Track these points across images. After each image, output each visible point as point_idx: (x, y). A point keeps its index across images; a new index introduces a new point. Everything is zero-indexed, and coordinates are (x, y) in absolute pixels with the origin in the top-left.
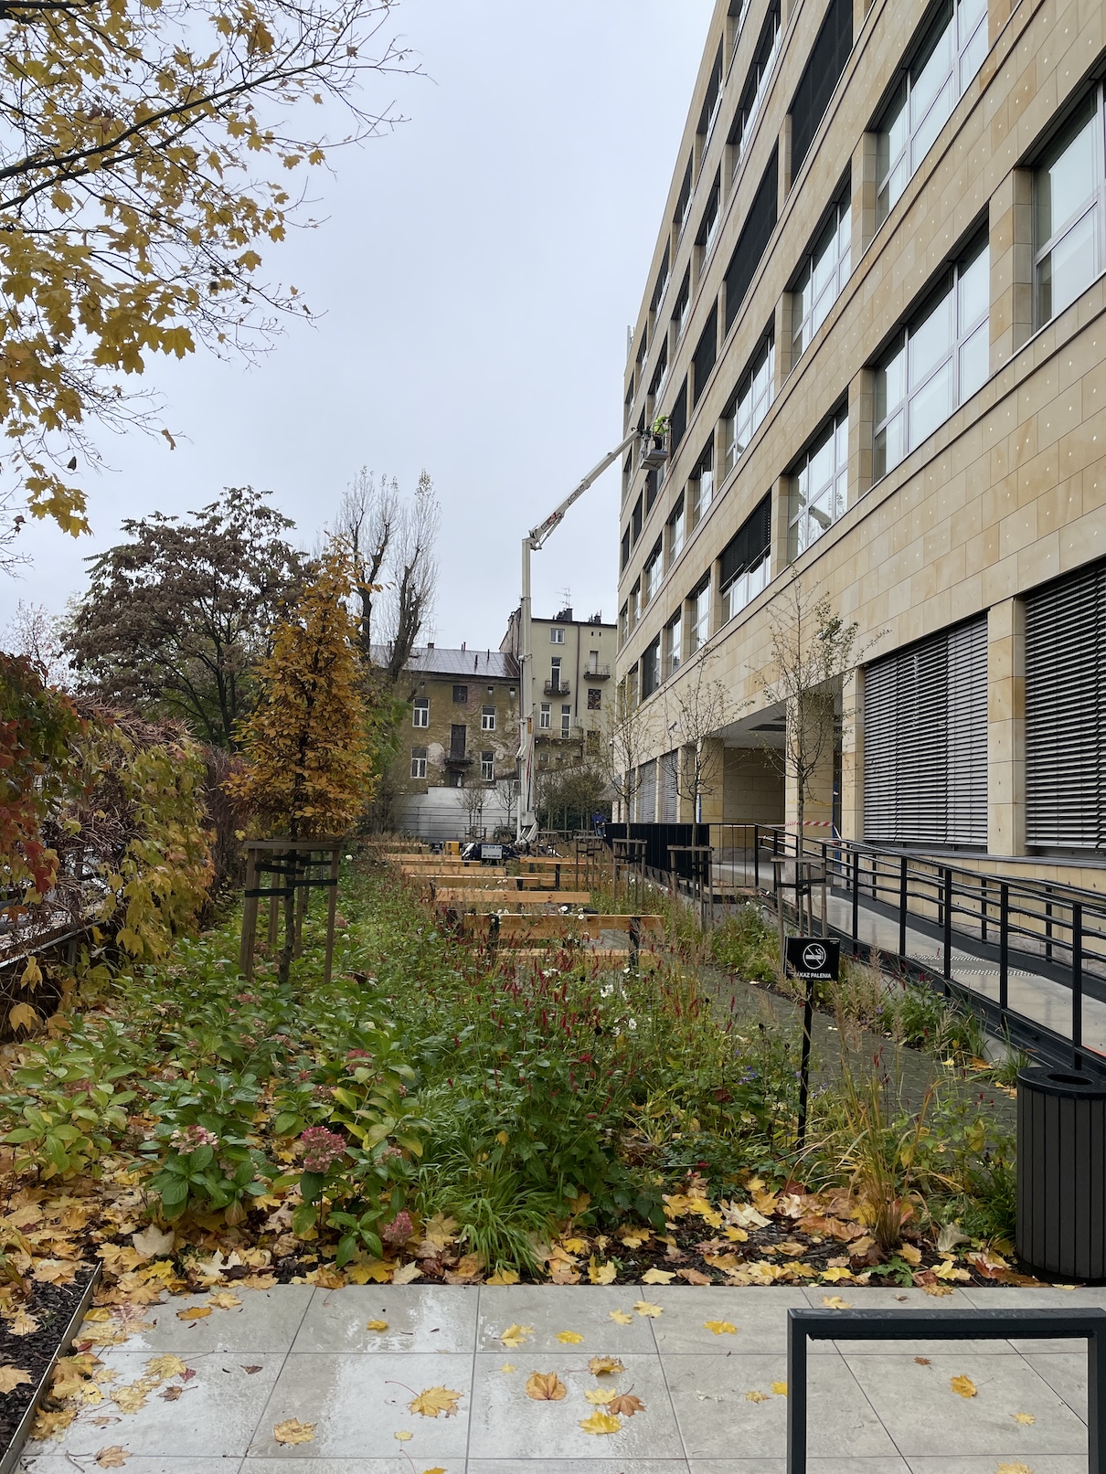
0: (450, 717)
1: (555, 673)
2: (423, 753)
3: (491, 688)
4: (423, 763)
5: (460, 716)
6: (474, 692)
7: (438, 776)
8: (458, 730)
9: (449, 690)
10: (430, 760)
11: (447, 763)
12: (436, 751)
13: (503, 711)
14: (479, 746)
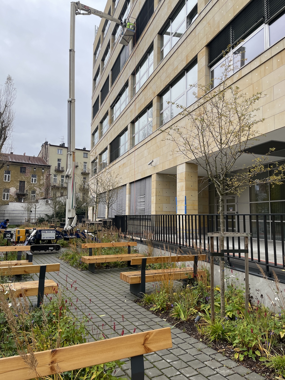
0: (19, 178)
1: (59, 165)
2: (8, 191)
3: (35, 168)
4: (8, 194)
5: (23, 178)
6: (29, 169)
7: (14, 199)
8: (22, 183)
9: (18, 168)
10: (11, 194)
11: (18, 195)
12: (13, 190)
13: (39, 177)
14: (30, 189)
